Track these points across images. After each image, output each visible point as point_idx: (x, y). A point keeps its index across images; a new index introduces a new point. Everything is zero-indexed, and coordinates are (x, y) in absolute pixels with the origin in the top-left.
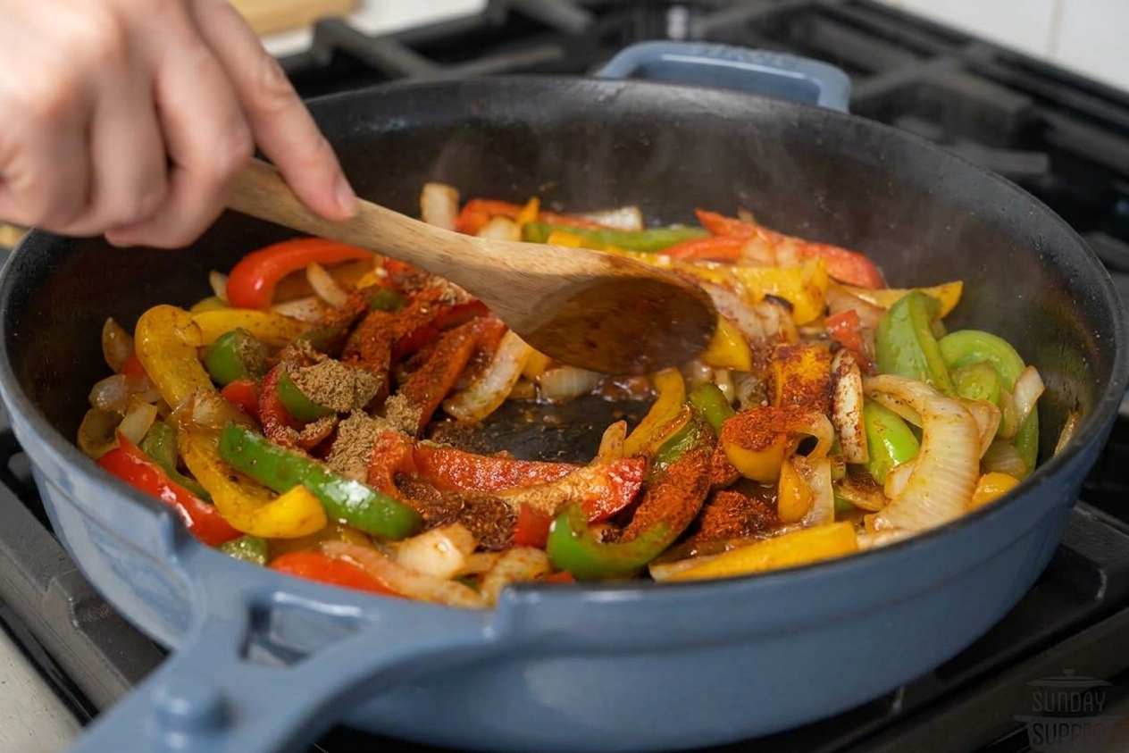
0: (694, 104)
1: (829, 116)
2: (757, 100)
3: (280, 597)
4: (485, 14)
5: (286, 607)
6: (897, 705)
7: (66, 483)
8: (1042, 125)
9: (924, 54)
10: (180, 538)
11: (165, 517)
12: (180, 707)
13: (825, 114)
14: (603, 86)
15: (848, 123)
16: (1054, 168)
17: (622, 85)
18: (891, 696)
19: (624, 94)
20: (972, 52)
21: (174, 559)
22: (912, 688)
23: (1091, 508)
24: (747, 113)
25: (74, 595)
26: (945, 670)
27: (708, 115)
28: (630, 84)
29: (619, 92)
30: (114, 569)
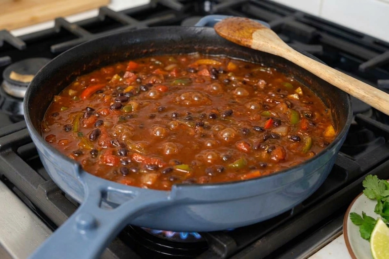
3: (110, 188)
4: (150, 4)
5: (111, 191)
6: (292, 213)
9: (283, 15)
10: (81, 170)
11: (76, 165)
12: (83, 222)
14: (197, 28)
16: (324, 49)
17: (203, 28)
19: (203, 31)
20: (297, 15)
21: (79, 177)
22: (297, 207)
23: (342, 153)
25: (46, 190)
26: (305, 202)
28: (205, 28)
29: (202, 30)
30: (63, 180)
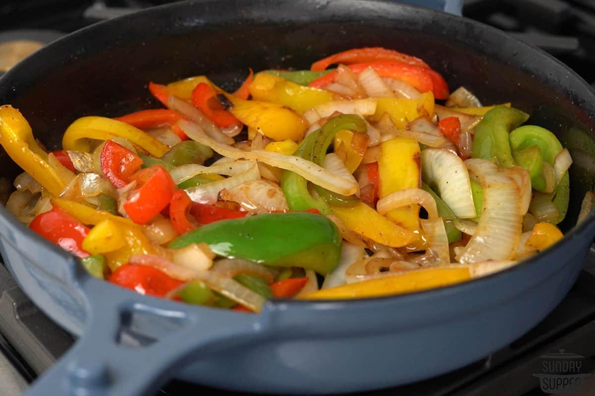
0: (372, 10)
1: (451, 17)
2: (409, 8)
3: (138, 307)
5: (141, 312)
6: (488, 364)
7: (12, 238)
8: (576, 20)
10: (80, 273)
11: (71, 260)
12: (83, 373)
13: (448, 17)
15: (462, 22)
16: (582, 44)
18: (484, 361)
19: (331, 5)
21: (76, 284)
22: (496, 355)
24: (403, 15)
25: (17, 301)
26: (514, 345)
27: (380, 17)
29: (328, 3)
